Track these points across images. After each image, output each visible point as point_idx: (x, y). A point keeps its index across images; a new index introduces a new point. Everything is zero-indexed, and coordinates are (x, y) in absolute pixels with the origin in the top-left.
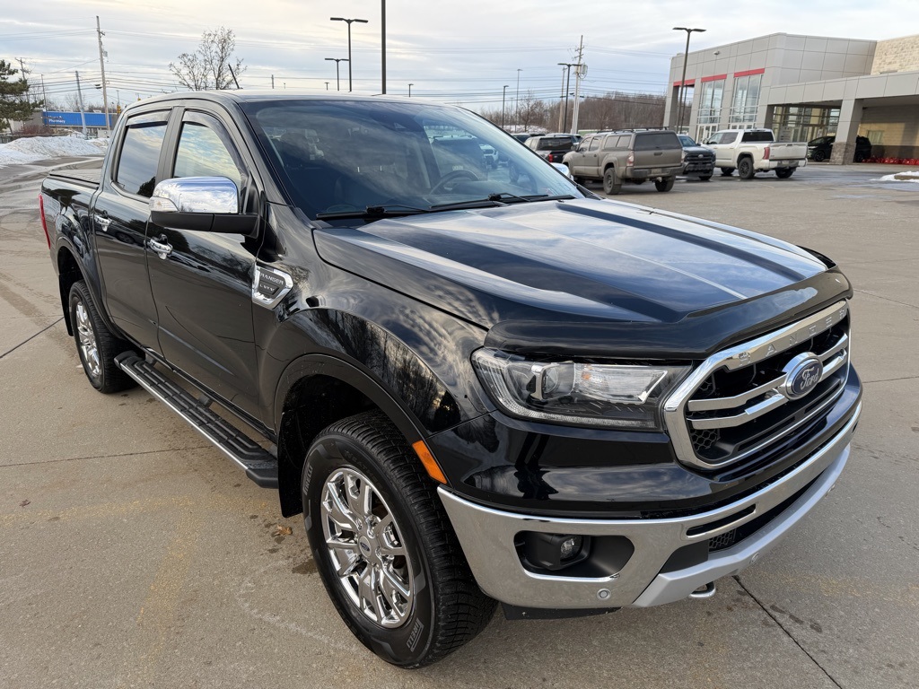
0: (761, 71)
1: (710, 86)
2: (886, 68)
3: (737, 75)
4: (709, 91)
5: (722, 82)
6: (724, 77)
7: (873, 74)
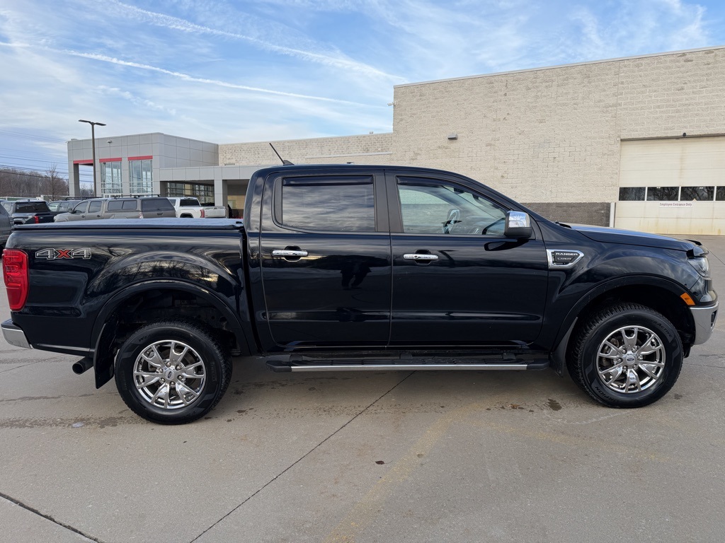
0: (150, 157)
1: (109, 167)
2: (228, 162)
3: (130, 159)
4: (108, 170)
5: (118, 163)
6: (120, 159)
7: (220, 165)
